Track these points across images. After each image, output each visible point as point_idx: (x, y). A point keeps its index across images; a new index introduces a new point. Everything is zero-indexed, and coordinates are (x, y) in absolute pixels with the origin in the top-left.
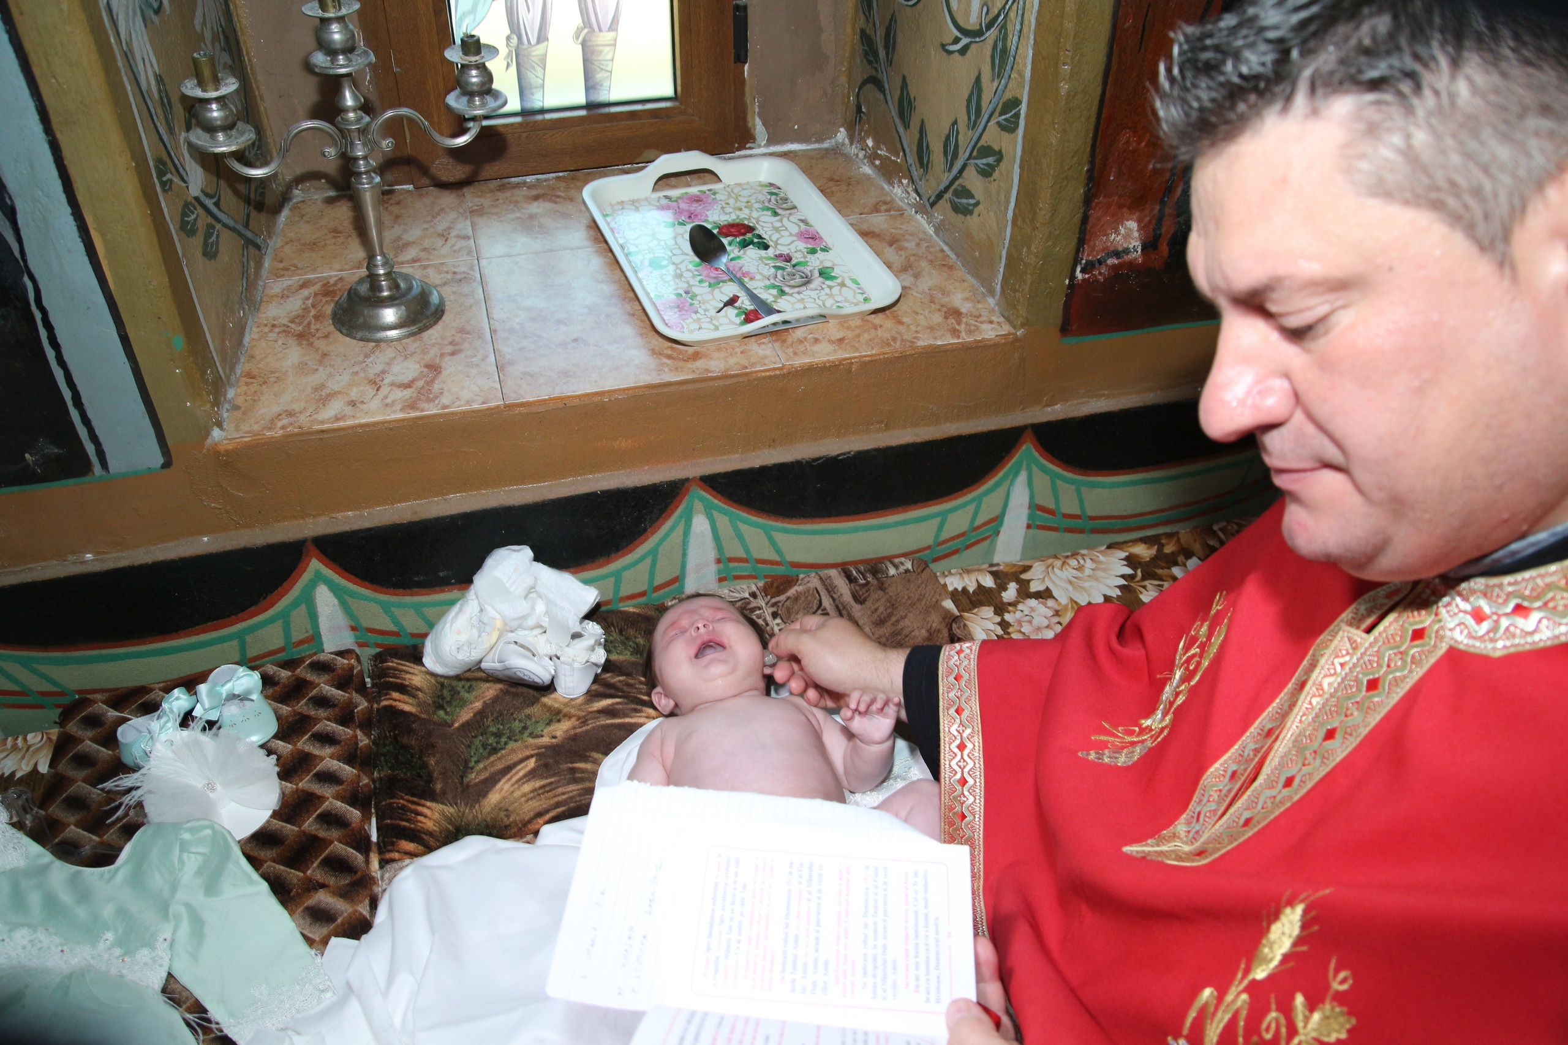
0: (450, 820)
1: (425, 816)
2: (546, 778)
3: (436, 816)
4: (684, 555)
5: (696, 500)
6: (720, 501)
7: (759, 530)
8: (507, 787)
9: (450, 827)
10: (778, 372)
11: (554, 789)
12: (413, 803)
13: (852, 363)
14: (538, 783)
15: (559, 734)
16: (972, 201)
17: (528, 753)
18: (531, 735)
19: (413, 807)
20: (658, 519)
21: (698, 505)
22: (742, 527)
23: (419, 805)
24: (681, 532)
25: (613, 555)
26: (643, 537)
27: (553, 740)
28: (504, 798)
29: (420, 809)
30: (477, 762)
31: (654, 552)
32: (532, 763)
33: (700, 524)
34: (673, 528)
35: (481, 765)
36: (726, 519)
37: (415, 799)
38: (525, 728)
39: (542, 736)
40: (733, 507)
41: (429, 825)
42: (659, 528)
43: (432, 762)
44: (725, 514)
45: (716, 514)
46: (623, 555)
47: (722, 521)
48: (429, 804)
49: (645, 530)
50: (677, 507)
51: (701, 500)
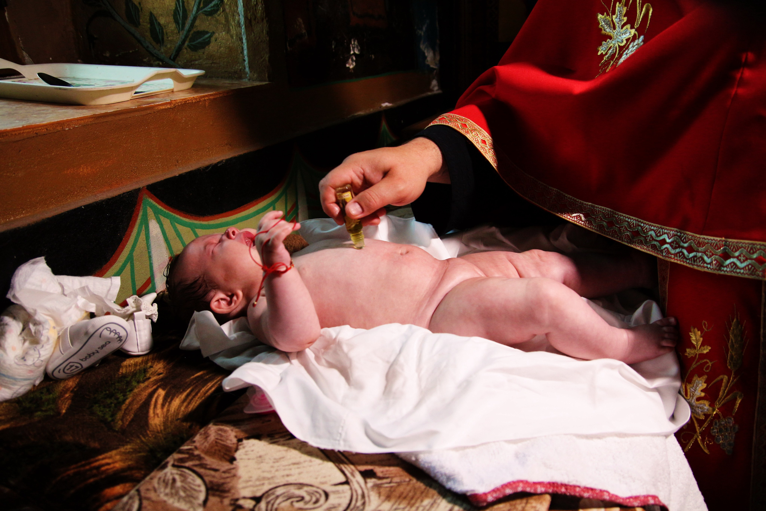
0: (135, 451)
1: (108, 464)
2: (184, 391)
3: (118, 457)
4: (150, 257)
5: (148, 207)
6: (162, 206)
7: (189, 229)
8: (159, 411)
9: (142, 454)
10: (169, 106)
11: (199, 391)
12: (84, 466)
13: (205, 100)
14: (183, 396)
15: (161, 371)
16: (207, 36)
17: (150, 390)
18: (139, 382)
19: (87, 467)
20: (128, 227)
21: (150, 212)
22: (179, 227)
23: (90, 463)
24: (144, 237)
25: (104, 266)
26: (120, 246)
27: (161, 376)
28: (166, 417)
29: (97, 464)
30: (113, 415)
31: (130, 258)
32: (161, 393)
33: (154, 228)
34: (139, 234)
35: (119, 415)
36: (169, 221)
37: (83, 463)
38: (128, 383)
39: (149, 378)
40: (170, 211)
41: (118, 465)
42: (130, 235)
43: (69, 438)
44: (167, 217)
45: (162, 218)
46: (111, 265)
47: (166, 222)
48: (100, 457)
49: (121, 240)
50: (137, 215)
51: (152, 207)
